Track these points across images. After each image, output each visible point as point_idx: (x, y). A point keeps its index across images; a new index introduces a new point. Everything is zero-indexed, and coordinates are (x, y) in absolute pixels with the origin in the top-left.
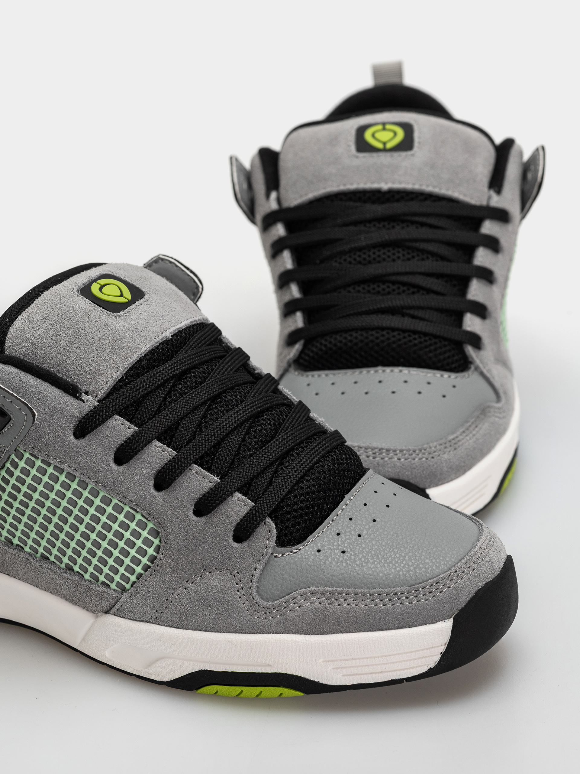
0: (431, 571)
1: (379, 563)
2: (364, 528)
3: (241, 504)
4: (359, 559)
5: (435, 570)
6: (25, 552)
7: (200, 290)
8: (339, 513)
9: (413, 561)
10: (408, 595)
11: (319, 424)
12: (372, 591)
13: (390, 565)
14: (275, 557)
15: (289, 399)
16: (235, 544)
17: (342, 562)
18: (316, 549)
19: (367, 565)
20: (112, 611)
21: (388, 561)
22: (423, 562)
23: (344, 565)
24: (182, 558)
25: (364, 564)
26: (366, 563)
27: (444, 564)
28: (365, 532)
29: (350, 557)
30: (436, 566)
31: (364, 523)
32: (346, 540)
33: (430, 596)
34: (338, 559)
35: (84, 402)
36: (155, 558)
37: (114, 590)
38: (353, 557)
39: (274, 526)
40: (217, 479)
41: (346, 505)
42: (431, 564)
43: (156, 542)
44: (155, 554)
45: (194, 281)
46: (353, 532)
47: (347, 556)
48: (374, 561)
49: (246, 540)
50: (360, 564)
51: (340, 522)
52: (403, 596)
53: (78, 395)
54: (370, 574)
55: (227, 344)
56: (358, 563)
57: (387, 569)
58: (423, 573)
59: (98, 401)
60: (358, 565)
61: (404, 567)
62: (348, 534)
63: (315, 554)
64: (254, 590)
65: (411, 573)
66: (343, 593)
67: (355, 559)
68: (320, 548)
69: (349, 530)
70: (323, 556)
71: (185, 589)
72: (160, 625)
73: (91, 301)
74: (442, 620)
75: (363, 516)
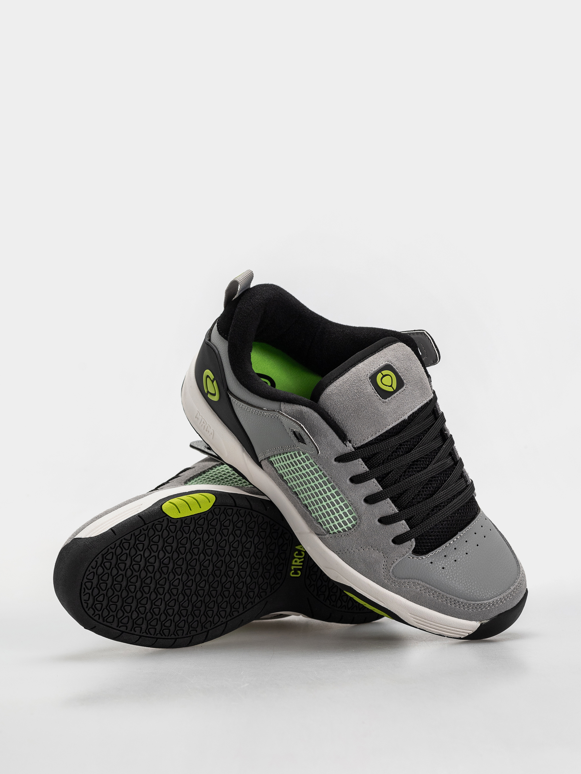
0: (482, 596)
1: (458, 582)
2: (460, 557)
3: (403, 527)
4: (449, 576)
5: (484, 597)
6: (288, 485)
7: (438, 362)
8: (451, 543)
9: (475, 587)
10: (464, 605)
11: (465, 476)
12: (448, 596)
13: (463, 585)
14: (409, 557)
15: (456, 455)
16: (392, 544)
17: (440, 574)
18: (430, 561)
19: (452, 580)
20: (320, 536)
21: (463, 582)
22: (480, 590)
23: (441, 576)
24: (363, 537)
25: (450, 580)
26: (452, 579)
27: (489, 595)
28: (459, 560)
29: (445, 573)
30: (485, 595)
31: (461, 554)
32: (447, 562)
33: (475, 610)
34: (439, 571)
35: (346, 446)
36: (351, 529)
37: (324, 529)
38: (447, 573)
39: (414, 544)
40: (397, 511)
41: (457, 538)
42: (483, 592)
43: (354, 523)
44: (351, 527)
45: (436, 356)
46: (453, 558)
47: (444, 571)
48: (456, 580)
49: (398, 544)
50: (449, 578)
51: (449, 549)
52: (462, 604)
53: (345, 442)
54: (451, 586)
55: (437, 408)
56: (448, 577)
57: (461, 587)
58: (477, 596)
59: (354, 448)
60: (447, 579)
61: (469, 589)
62: (450, 558)
63: (429, 564)
64: (391, 569)
65: (471, 594)
66: (434, 591)
67: (447, 574)
68: (433, 561)
69: (452, 555)
70: (432, 567)
71: (359, 550)
72: (339, 557)
73: (374, 388)
74: (476, 621)
75: (462, 549)
